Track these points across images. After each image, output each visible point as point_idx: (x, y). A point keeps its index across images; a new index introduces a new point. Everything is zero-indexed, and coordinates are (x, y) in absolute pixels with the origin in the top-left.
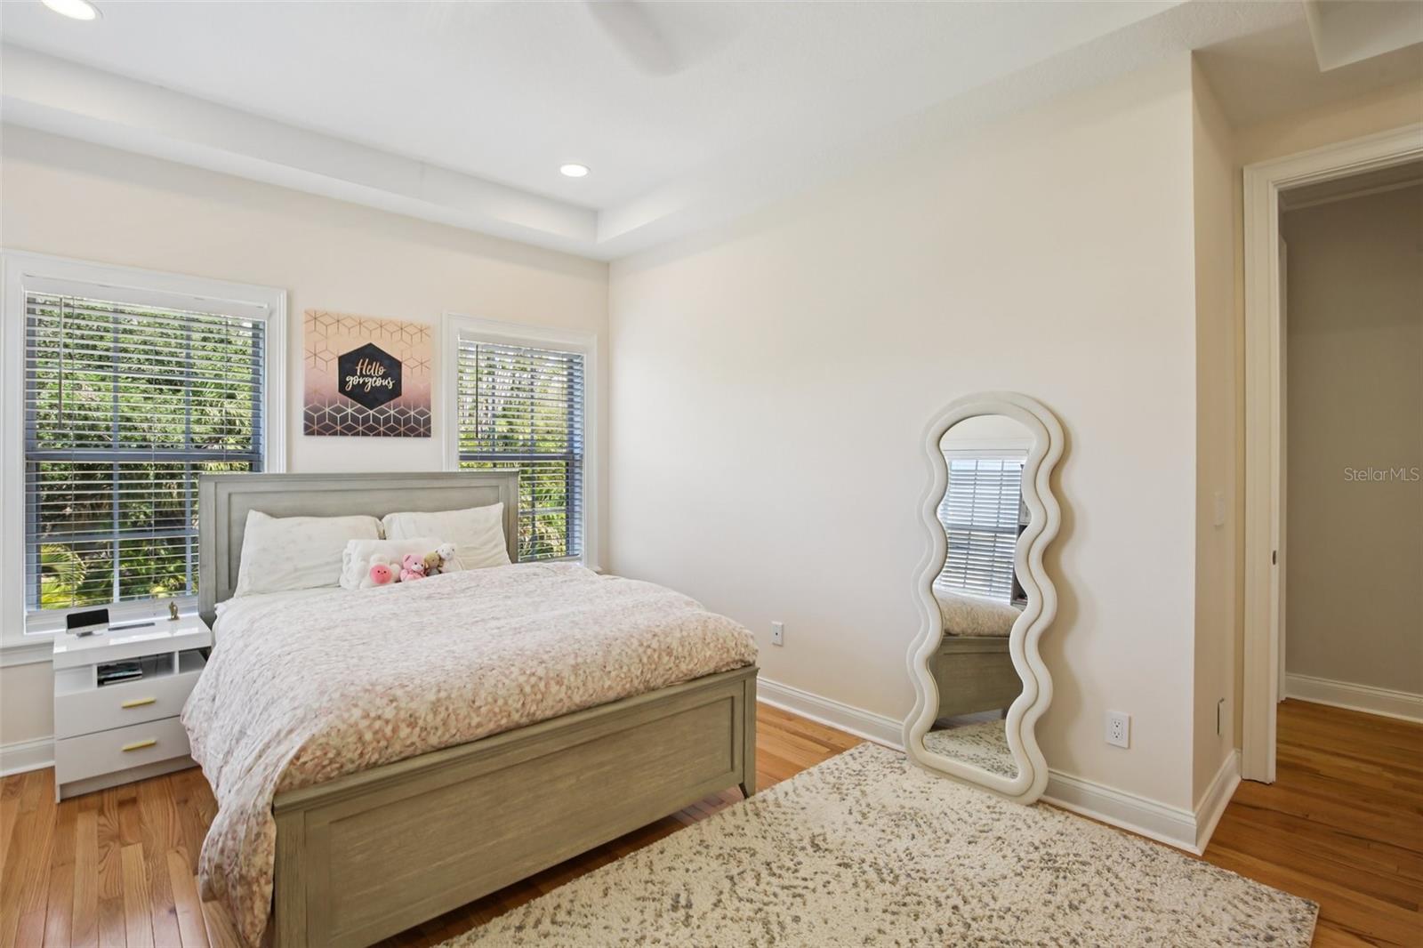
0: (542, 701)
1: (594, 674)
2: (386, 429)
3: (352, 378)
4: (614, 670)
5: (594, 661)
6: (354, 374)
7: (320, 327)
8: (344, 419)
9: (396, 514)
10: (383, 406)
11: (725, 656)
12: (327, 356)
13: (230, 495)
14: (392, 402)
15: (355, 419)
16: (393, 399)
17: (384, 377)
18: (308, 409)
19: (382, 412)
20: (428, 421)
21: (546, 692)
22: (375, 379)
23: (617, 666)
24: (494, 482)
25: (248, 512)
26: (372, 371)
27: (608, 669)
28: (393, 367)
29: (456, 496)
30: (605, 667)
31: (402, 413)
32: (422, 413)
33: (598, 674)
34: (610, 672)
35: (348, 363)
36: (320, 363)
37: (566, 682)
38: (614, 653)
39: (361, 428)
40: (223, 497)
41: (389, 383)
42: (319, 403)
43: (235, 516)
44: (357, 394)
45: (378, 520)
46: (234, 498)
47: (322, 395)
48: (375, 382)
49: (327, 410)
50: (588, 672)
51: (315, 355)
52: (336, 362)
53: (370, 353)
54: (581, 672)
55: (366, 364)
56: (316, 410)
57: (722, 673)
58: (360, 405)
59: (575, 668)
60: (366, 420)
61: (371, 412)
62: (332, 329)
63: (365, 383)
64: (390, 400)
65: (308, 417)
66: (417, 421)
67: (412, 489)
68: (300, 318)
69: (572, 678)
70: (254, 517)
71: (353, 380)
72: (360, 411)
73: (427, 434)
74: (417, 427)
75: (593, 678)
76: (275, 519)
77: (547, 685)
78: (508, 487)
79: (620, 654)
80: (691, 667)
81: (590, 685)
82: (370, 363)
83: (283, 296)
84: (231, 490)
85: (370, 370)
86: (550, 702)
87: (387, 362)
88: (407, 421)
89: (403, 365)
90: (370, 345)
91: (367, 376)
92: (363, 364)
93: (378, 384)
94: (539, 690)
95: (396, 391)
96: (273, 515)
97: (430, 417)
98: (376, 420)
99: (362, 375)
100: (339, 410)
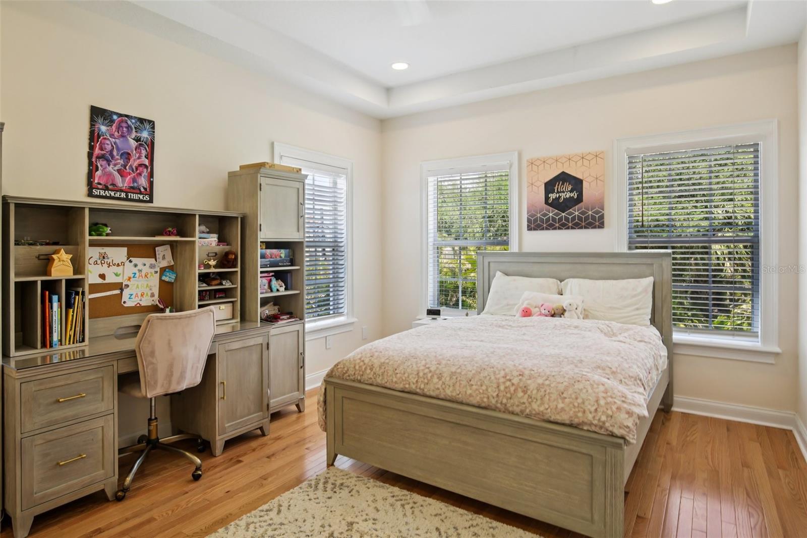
0: (427, 384)
1: (462, 382)
2: (573, 224)
3: (552, 195)
4: (476, 385)
5: (466, 375)
6: (553, 192)
7: (535, 168)
8: (548, 220)
9: (571, 279)
10: (571, 210)
11: (580, 414)
12: (538, 184)
13: (489, 263)
14: (577, 207)
15: (554, 220)
16: (577, 205)
17: (571, 191)
18: (529, 216)
19: (570, 214)
20: (602, 217)
21: (430, 380)
22: (566, 193)
23: (479, 383)
24: (649, 261)
25: (496, 272)
26: (564, 189)
27: (472, 383)
28: (577, 184)
29: (618, 270)
30: (470, 381)
31: (583, 213)
32: (597, 212)
33: (464, 383)
34: (472, 385)
35: (550, 186)
36: (535, 188)
37: (443, 379)
38: (482, 375)
39: (557, 225)
40: (486, 264)
41: (575, 195)
42: (534, 211)
43: (492, 273)
44: (556, 204)
45: (559, 282)
46: (491, 264)
47: (536, 207)
48: (566, 195)
49: (539, 215)
50: (458, 379)
51: (532, 184)
52: (543, 186)
53: (564, 178)
54: (455, 377)
55: (560, 185)
56: (532, 216)
57: (582, 429)
58: (557, 211)
59: (453, 374)
60: (560, 220)
61: (563, 214)
62: (541, 167)
63: (560, 197)
64: (575, 206)
65: (529, 221)
66: (593, 218)
67: (585, 263)
68: (525, 164)
69: (448, 379)
70: (498, 274)
71: (552, 196)
72: (557, 214)
73: (601, 226)
74: (595, 221)
75: (460, 384)
76: (507, 277)
77: (432, 377)
78: (661, 265)
79: (485, 377)
80: (542, 409)
81: (457, 387)
82: (563, 184)
83: (516, 154)
84: (490, 260)
85: (563, 188)
86: (431, 386)
87: (573, 182)
88: (587, 218)
89: (584, 182)
90: (563, 173)
91: (561, 192)
92: (558, 185)
93: (568, 196)
94: (427, 377)
95: (580, 199)
96: (507, 274)
97: (603, 214)
98: (567, 219)
99: (558, 192)
100: (545, 215)
